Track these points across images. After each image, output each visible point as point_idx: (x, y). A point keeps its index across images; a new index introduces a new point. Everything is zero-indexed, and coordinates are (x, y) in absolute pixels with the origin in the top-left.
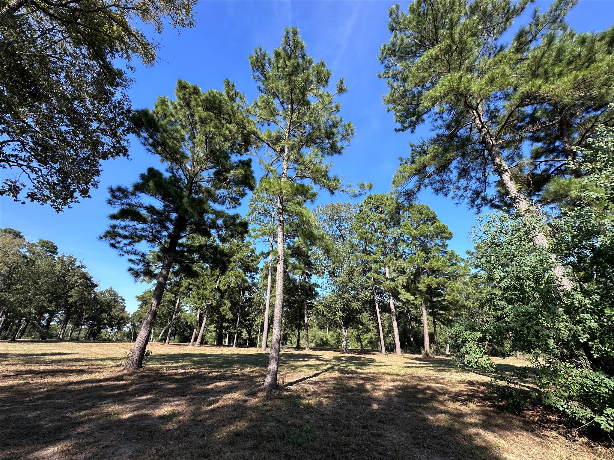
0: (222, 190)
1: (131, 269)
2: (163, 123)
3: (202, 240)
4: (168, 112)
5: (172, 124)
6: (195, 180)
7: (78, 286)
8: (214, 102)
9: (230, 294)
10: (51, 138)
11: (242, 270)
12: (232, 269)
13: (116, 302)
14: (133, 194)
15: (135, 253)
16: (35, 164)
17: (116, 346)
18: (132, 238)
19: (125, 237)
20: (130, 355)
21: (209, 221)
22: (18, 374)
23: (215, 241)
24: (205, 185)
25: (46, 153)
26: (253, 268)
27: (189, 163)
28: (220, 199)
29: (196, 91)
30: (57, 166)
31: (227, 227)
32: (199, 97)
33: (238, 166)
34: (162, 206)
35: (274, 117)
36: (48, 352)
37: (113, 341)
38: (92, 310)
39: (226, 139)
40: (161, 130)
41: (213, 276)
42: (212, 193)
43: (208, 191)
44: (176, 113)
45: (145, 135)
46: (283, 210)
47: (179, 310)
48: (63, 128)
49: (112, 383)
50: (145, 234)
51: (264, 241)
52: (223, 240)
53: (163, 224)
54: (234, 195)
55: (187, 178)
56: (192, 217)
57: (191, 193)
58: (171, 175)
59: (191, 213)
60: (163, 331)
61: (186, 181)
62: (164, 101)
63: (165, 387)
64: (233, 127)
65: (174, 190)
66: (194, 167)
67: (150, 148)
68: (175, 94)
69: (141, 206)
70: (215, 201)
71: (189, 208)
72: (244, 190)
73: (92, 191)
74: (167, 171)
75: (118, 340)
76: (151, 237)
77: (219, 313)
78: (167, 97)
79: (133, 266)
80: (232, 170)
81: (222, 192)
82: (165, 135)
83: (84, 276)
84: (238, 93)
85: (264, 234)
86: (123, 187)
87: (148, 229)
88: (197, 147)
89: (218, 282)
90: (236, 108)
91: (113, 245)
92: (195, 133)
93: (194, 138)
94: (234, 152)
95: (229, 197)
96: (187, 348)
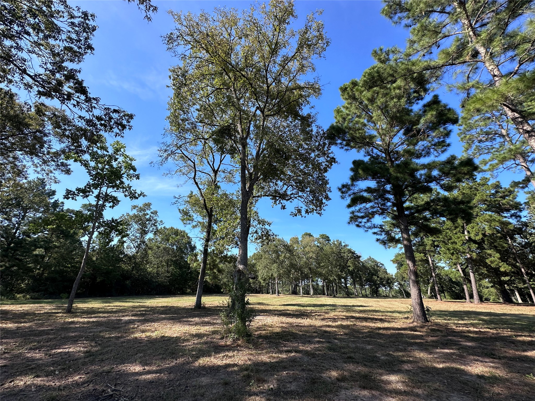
0: (420, 143)
1: (378, 240)
2: (346, 124)
3: (423, 198)
4: (344, 115)
5: (351, 121)
6: (390, 150)
7: (350, 259)
8: (373, 77)
9: (491, 244)
10: (300, 176)
11: (493, 212)
12: (477, 215)
13: (378, 266)
14: (352, 185)
15: (375, 227)
16: (300, 194)
17: (395, 301)
18: (368, 216)
19: (362, 217)
20: (412, 310)
21: (423, 177)
22: (348, 318)
23: (438, 193)
24: (400, 149)
25: (301, 185)
26: (511, 206)
27: (378, 140)
28: (423, 152)
29: (355, 84)
30: (308, 189)
31: (447, 174)
32: (358, 86)
33: (425, 111)
34: (375, 184)
35: (440, 33)
36: (355, 304)
37: (391, 298)
38: (366, 275)
39: (399, 97)
40: (347, 130)
41: (456, 227)
42: (412, 151)
43: (407, 152)
44: (350, 111)
45: (339, 141)
46: (523, 117)
47: (435, 267)
48: (302, 167)
49: (409, 332)
50: (375, 210)
51: (509, 168)
52: (449, 188)
53: (384, 197)
54: (436, 140)
55: (383, 152)
56: (406, 180)
57: (392, 162)
58: (369, 157)
59: (402, 178)
60: (429, 288)
61: (384, 155)
62: (338, 110)
63: (461, 343)
64: (400, 82)
65: (378, 167)
66: (384, 140)
67: (346, 148)
68: (342, 99)
69: (362, 191)
70: (419, 156)
71: (399, 175)
72: (444, 128)
73: (330, 195)
74: (365, 156)
75: (394, 297)
76: (380, 211)
77: (486, 265)
78: (339, 106)
79: (378, 237)
80: (420, 118)
81: (421, 145)
82: (351, 132)
83: (350, 251)
84: (389, 51)
85: (503, 160)
86: (345, 184)
87: (375, 205)
88: (377, 123)
89: (466, 233)
90: (394, 65)
91: (358, 226)
92: (370, 113)
93: (372, 117)
94: (413, 103)
95: (432, 145)
96: (465, 305)
